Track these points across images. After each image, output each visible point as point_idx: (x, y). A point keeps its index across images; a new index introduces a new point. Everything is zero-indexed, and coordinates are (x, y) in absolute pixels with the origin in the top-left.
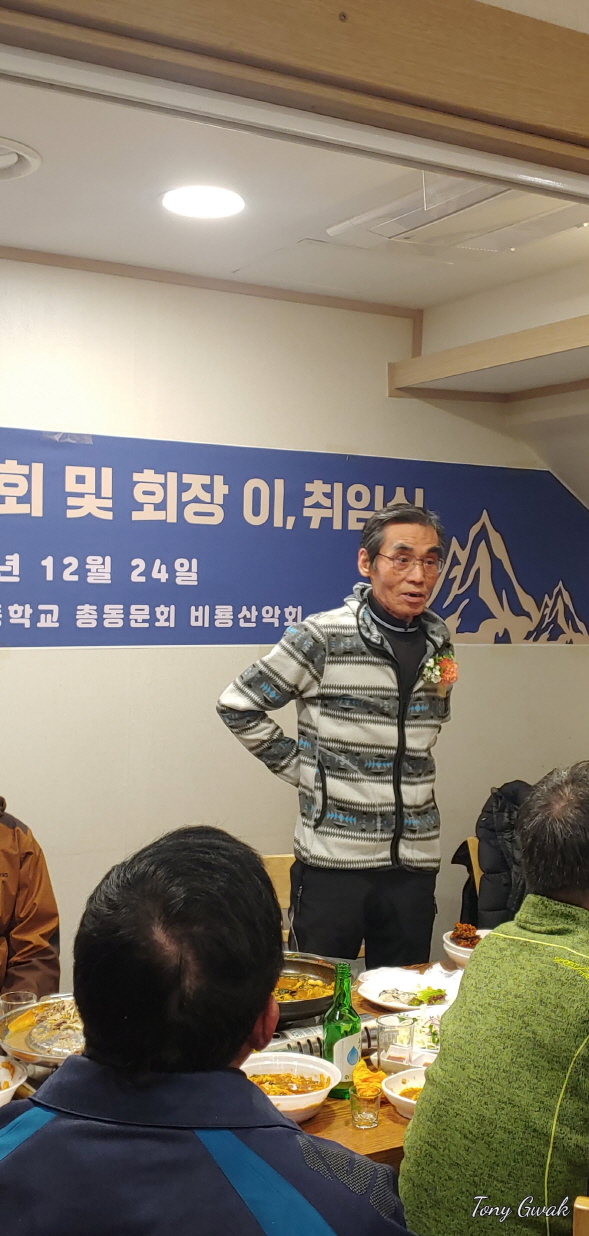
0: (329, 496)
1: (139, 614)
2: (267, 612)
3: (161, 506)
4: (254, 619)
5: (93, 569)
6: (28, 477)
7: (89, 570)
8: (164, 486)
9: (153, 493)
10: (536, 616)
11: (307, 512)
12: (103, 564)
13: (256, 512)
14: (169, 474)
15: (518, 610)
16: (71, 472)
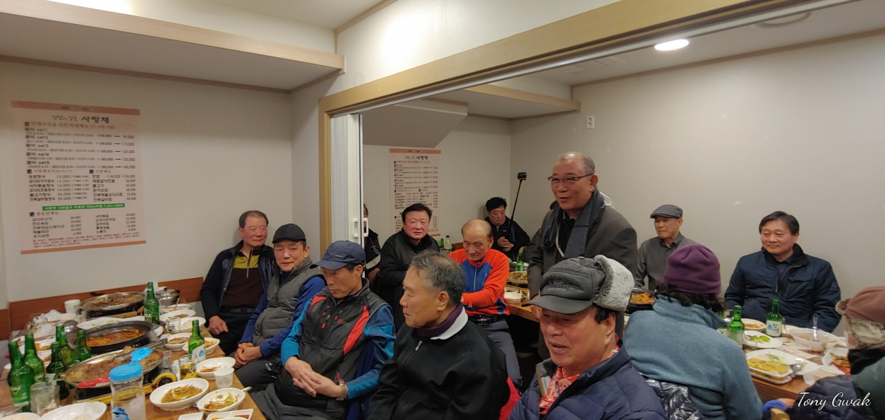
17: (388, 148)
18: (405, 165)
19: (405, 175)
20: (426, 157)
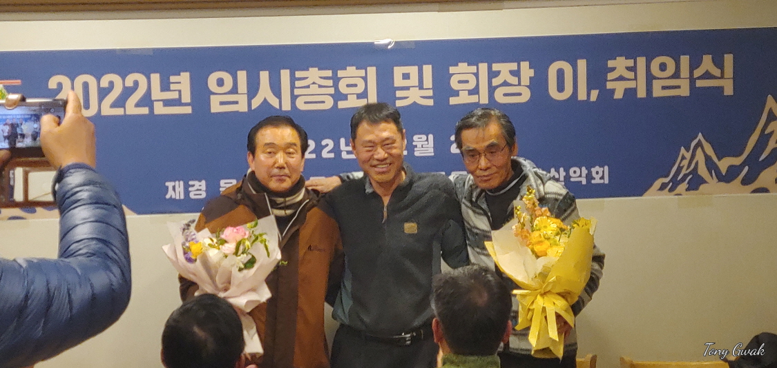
0: (633, 69)
2: (575, 172)
3: (475, 91)
4: (562, 179)
5: (419, 145)
6: (365, 79)
7: (416, 146)
8: (477, 75)
9: (467, 82)
11: (610, 85)
12: (427, 140)
13: (561, 88)
14: (481, 65)
16: (398, 71)
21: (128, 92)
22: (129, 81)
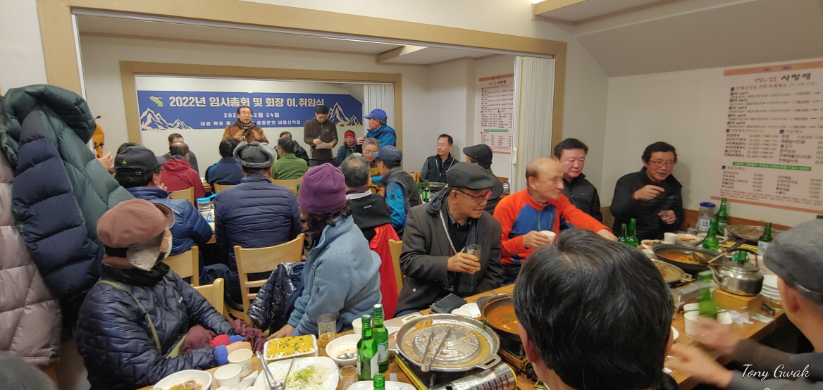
0: (304, 101)
1: (269, 122)
3: (271, 104)
4: (291, 123)
6: (247, 100)
7: (259, 115)
9: (270, 102)
10: (349, 121)
11: (300, 104)
13: (290, 104)
14: (272, 98)
15: (345, 120)
16: (254, 99)
17: (722, 70)
18: (751, 92)
19: (749, 108)
20: (808, 76)
21: (190, 101)
22: (190, 98)
